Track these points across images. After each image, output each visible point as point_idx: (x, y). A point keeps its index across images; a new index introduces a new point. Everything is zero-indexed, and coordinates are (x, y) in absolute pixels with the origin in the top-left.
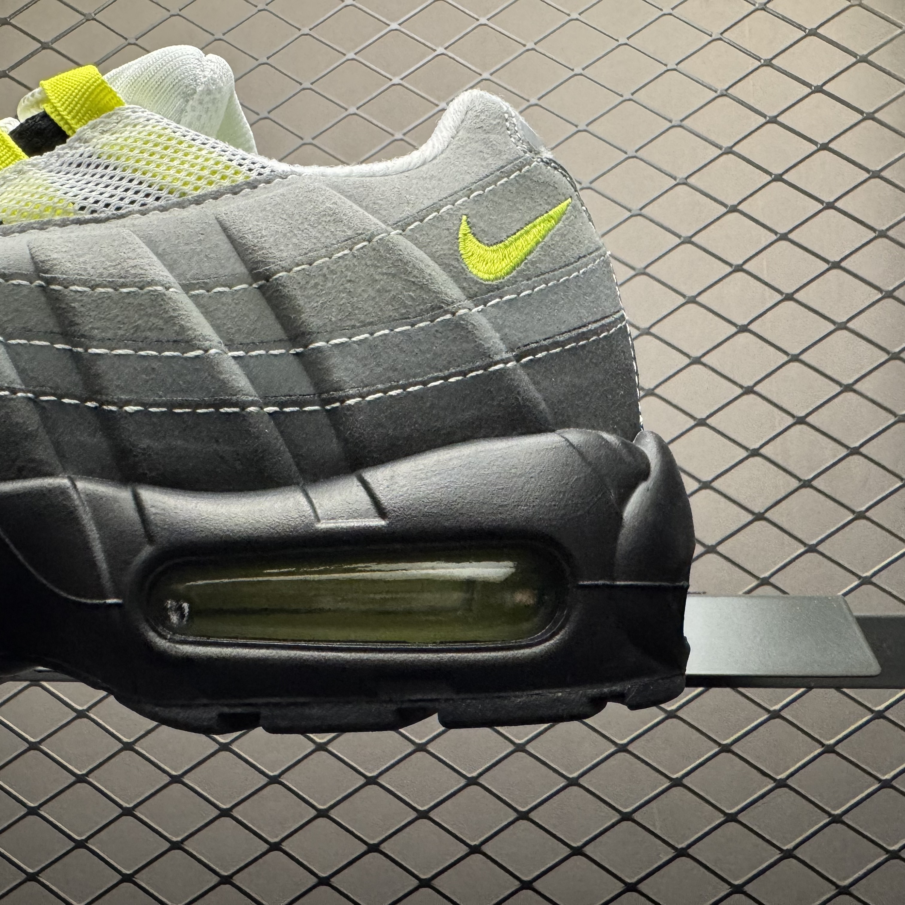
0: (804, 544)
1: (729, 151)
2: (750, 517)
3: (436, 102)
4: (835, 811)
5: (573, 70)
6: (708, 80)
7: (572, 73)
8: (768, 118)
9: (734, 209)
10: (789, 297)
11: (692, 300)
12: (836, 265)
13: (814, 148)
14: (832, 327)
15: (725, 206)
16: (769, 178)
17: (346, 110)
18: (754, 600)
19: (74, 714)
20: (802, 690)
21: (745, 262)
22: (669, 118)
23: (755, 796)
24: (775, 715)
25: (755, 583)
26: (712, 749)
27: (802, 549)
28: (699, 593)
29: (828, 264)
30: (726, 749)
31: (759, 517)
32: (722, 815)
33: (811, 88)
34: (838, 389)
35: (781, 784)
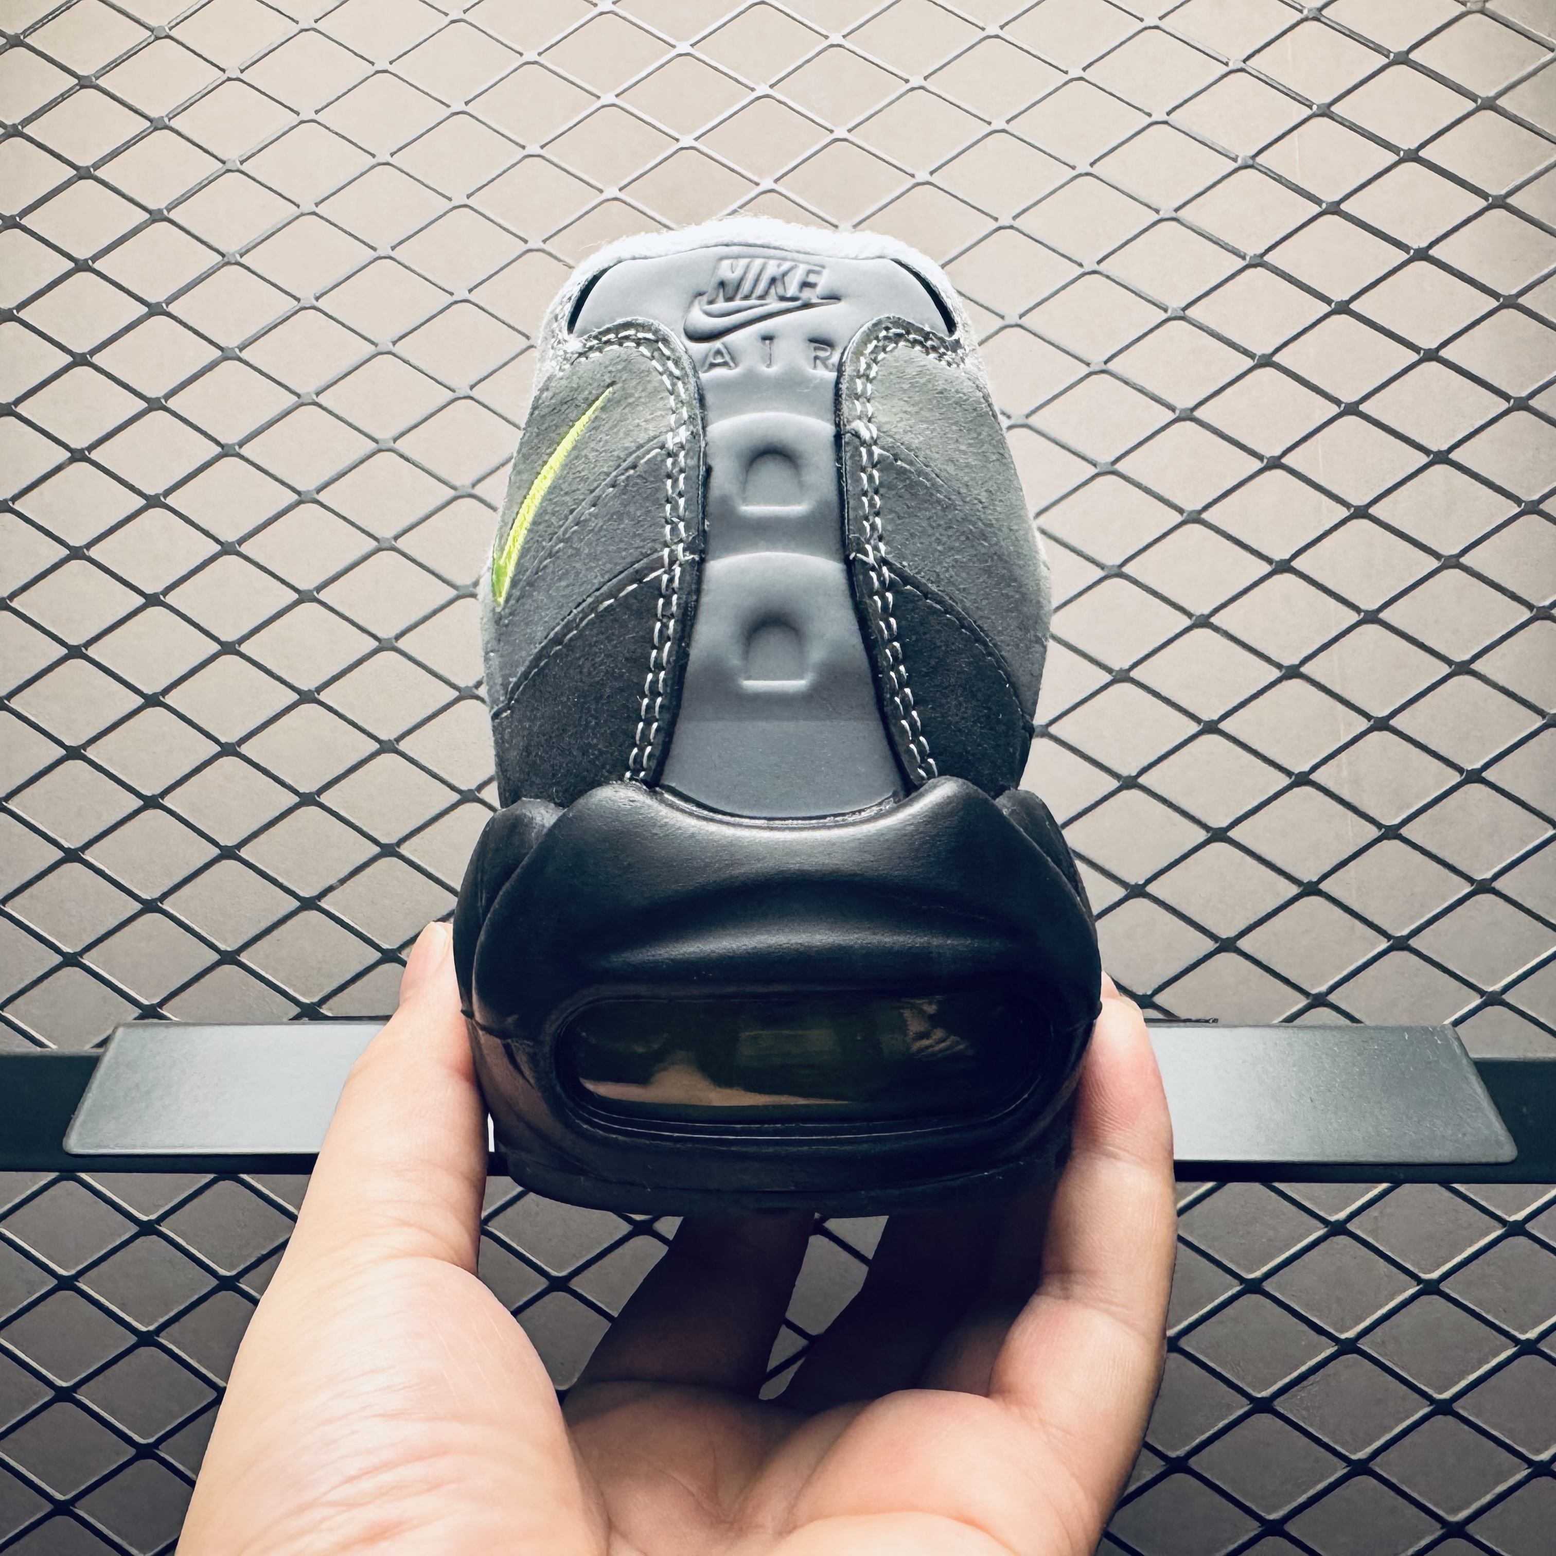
0: (1388, 936)
1: (1258, 262)
2: (1294, 890)
3: (756, 179)
4: (1440, 1393)
5: (989, 123)
6: (1222, 142)
7: (989, 129)
8: (1324, 206)
9: (1266, 362)
10: (1361, 513)
11: (1195, 518)
12: (1442, 458)
13: (1404, 256)
14: (1435, 564)
15: (1251, 356)
16: (1326, 309)
17: (601, 191)
18: (1301, 1034)
19: (135, 1229)
20: (1384, 1186)
21: (1285, 453)
22: (1154, 206)
23: (1303, 1369)
24: (1338, 1229)
25: (1303, 1002)
26: (1231, 1287)
27: (1384, 944)
28: (1207, 1021)
29: (1428, 456)
30: (1253, 1287)
31: (1311, 889)
32: (1246, 1401)
33: (1398, 155)
34: (1446, 670)
35: (1348, 1347)
